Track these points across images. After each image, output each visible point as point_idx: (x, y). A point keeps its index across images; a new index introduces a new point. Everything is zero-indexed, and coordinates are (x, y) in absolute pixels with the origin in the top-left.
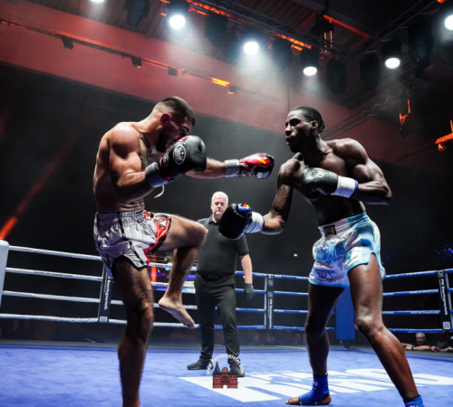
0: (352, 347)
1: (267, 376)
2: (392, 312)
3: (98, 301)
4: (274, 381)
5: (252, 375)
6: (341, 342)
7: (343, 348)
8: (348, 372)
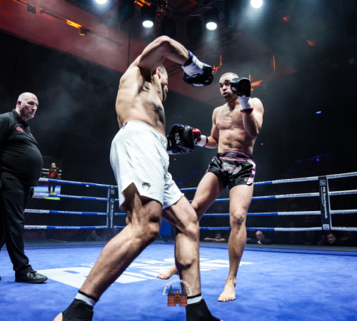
0: (169, 241)
6: (161, 237)
7: (162, 242)
8: (165, 260)
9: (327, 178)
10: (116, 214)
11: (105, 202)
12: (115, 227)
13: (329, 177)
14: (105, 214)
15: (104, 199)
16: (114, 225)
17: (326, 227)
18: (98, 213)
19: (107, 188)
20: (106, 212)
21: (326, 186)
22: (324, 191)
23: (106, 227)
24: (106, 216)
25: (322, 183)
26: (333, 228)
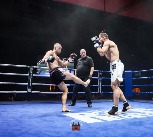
1: (97, 112)
3: (27, 84)
4: (100, 114)
5: (91, 112)
8: (129, 110)
10: (103, 85)
11: (97, 79)
12: (103, 92)
14: (97, 85)
15: (96, 78)
16: (102, 91)
18: (94, 85)
19: (98, 72)
20: (98, 85)
23: (98, 92)
24: (97, 86)
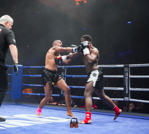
0: (19, 103)
2: (40, 85)
6: (13, 100)
7: (14, 103)
9: (130, 66)
13: (131, 65)
17: (126, 99)
21: (128, 72)
22: (127, 75)
25: (126, 70)
26: (131, 100)
